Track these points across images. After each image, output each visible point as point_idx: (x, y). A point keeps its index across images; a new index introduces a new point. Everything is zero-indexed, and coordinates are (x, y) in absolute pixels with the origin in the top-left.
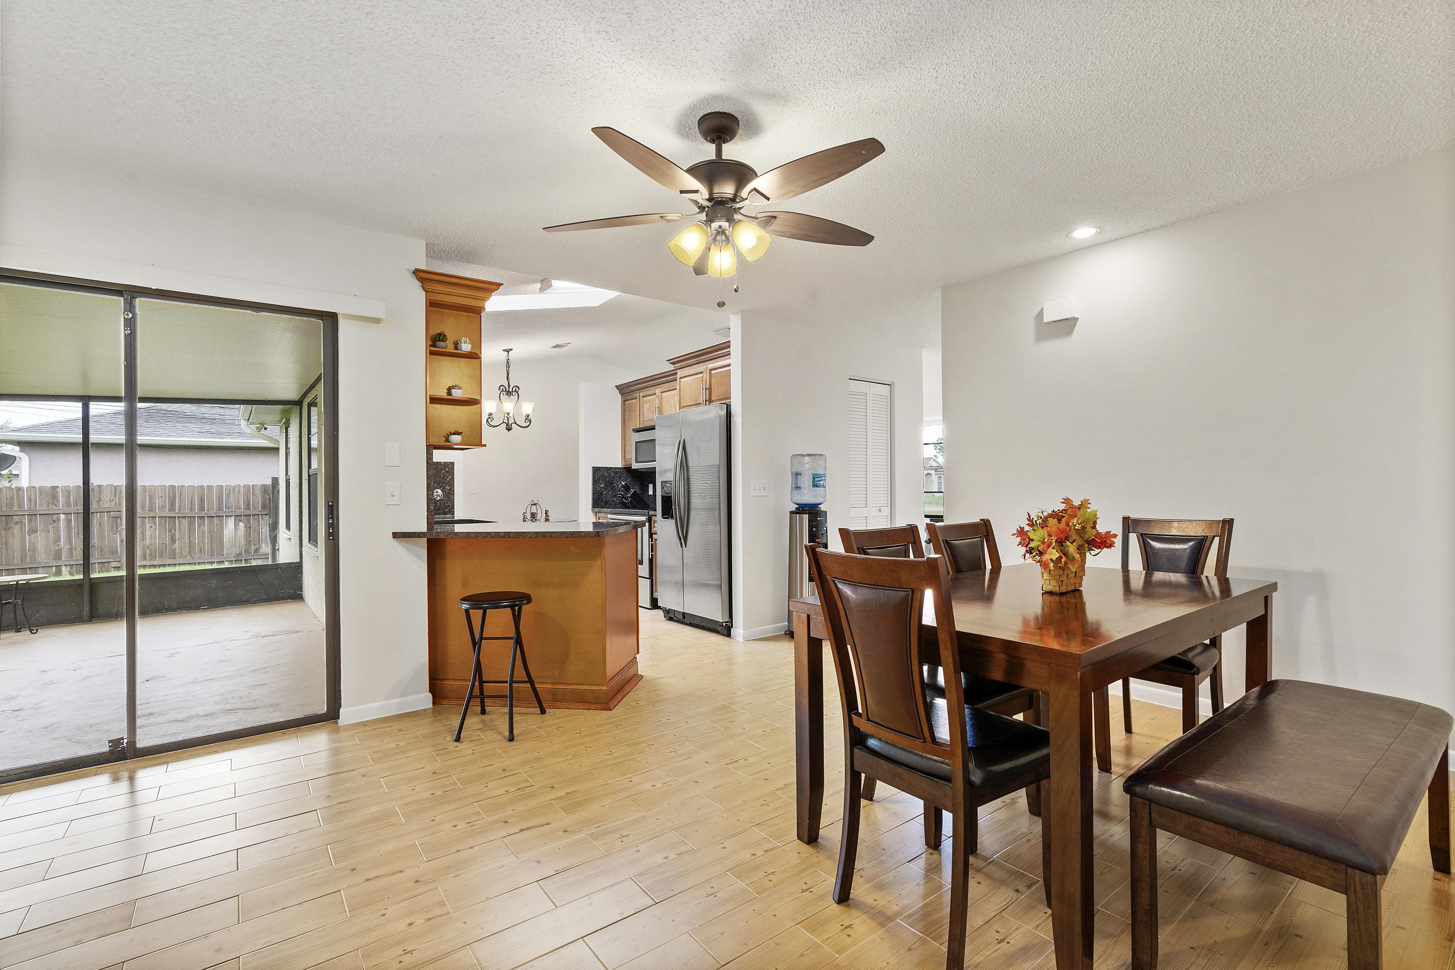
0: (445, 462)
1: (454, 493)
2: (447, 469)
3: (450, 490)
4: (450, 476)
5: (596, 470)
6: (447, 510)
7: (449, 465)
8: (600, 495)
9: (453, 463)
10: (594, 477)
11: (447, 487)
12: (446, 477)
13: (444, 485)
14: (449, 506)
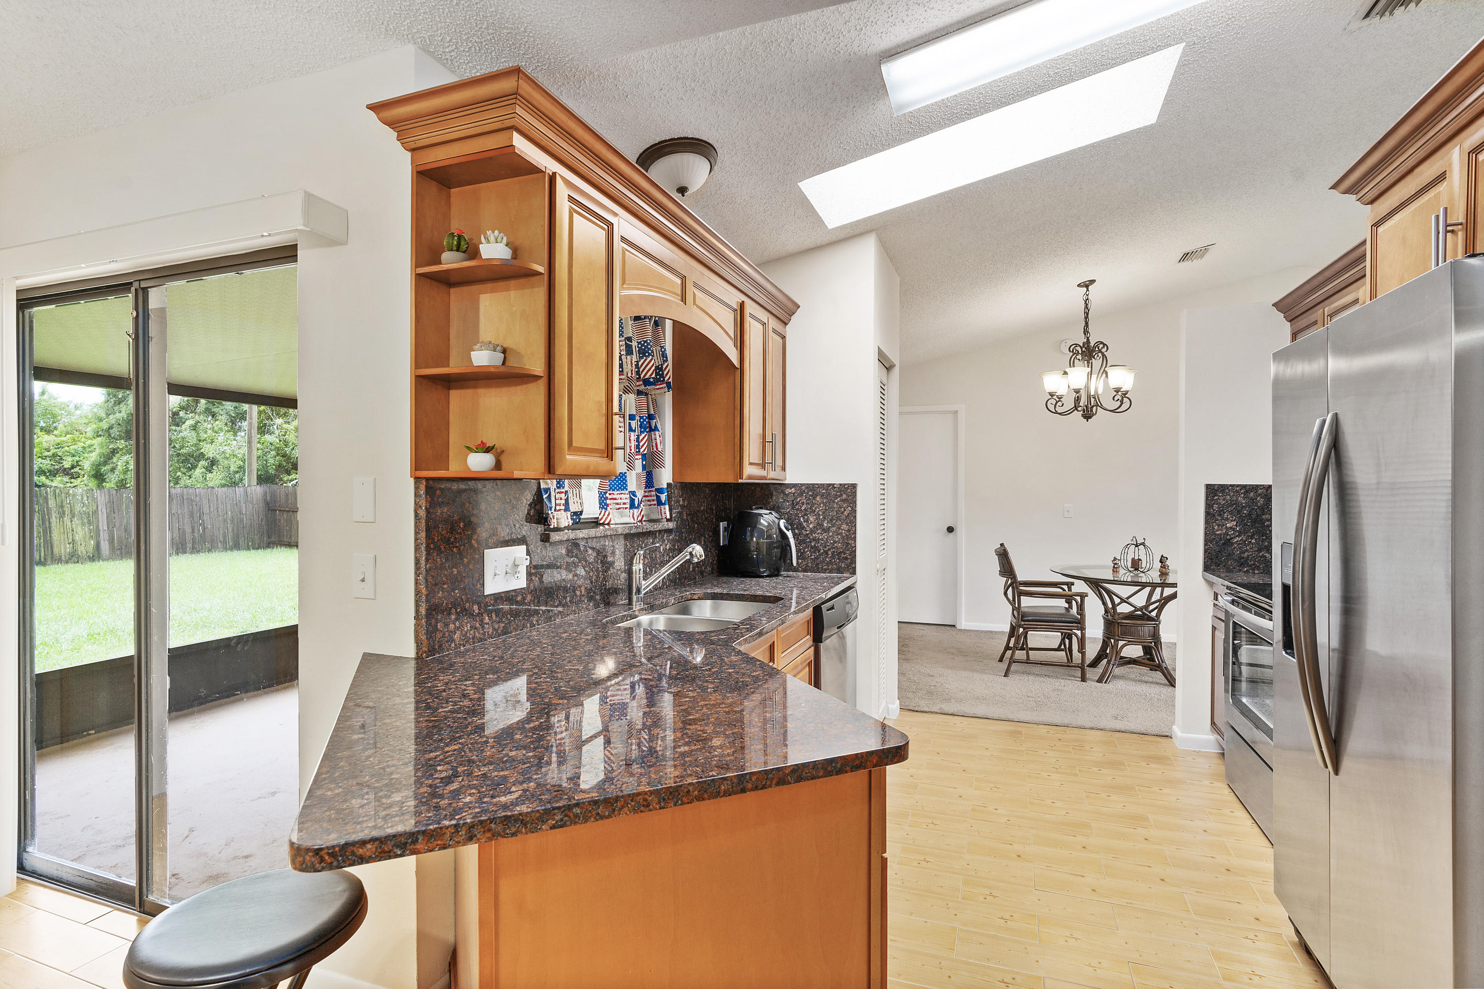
0: (841, 484)
1: (855, 537)
2: (844, 496)
3: (849, 531)
4: (849, 508)
5: (1212, 491)
6: (843, 566)
7: (847, 488)
8: (1224, 544)
9: (854, 486)
10: (1208, 506)
11: (844, 526)
12: (842, 510)
13: (839, 523)
14: (846, 558)
